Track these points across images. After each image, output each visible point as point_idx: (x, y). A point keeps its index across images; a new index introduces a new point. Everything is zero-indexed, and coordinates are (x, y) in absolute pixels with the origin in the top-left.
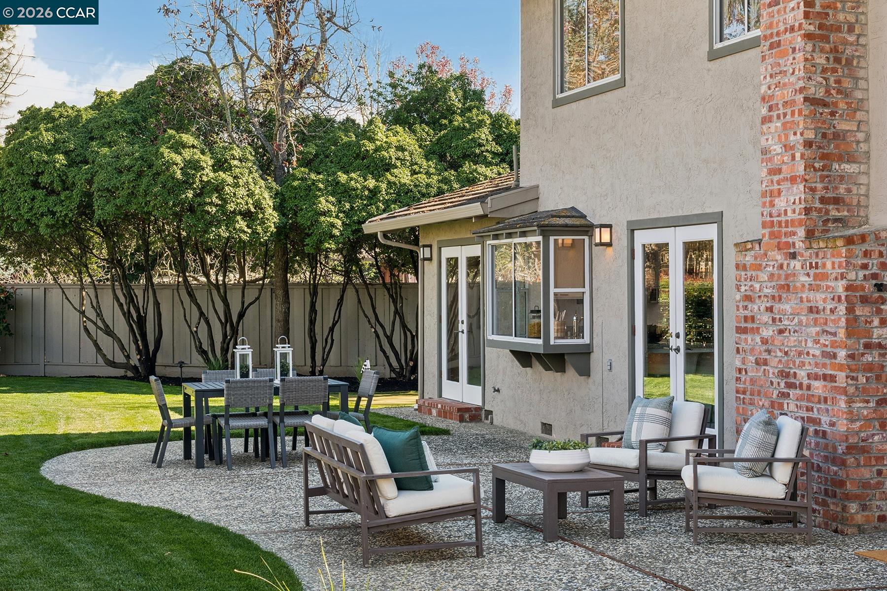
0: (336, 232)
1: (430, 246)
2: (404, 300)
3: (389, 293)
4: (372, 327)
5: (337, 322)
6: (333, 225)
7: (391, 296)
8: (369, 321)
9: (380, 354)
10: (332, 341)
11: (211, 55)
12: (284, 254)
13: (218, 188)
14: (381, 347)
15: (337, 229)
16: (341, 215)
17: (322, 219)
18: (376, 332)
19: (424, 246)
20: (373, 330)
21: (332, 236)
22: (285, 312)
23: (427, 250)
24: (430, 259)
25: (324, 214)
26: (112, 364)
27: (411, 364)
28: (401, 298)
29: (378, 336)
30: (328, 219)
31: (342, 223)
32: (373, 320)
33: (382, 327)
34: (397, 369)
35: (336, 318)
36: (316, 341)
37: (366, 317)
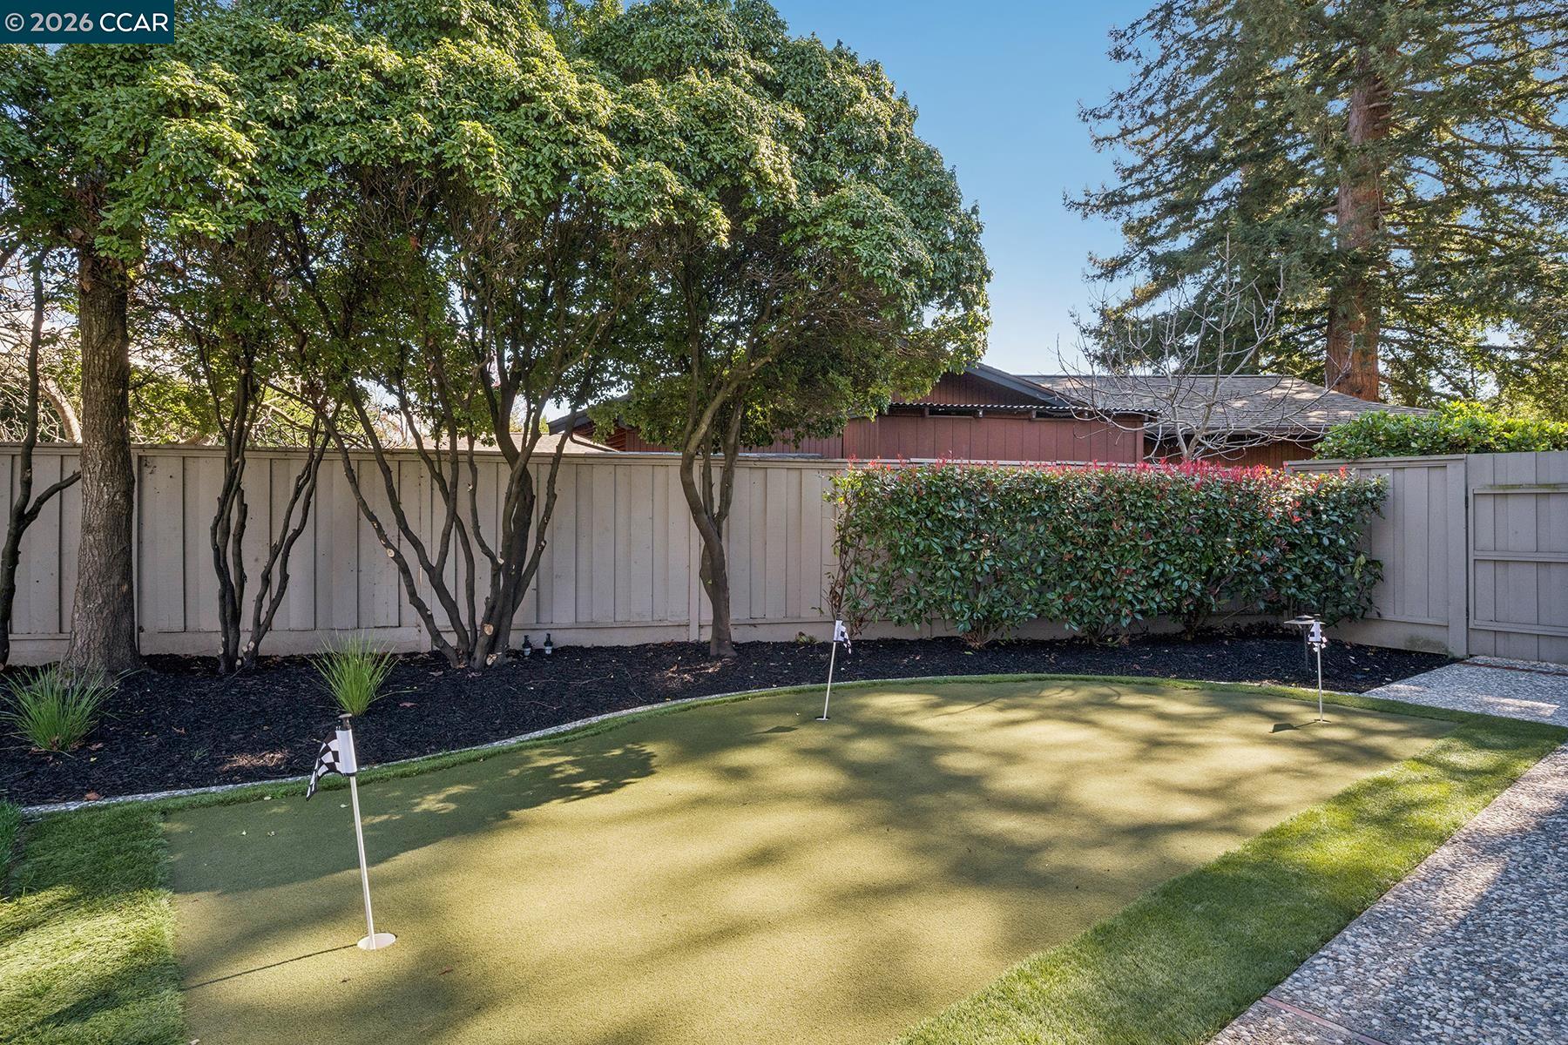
4: (388, 545)
5: (297, 533)
6: (216, 151)
8: (380, 530)
9: (412, 608)
10: (285, 578)
14: (413, 594)
16: (259, 129)
18: (398, 557)
20: (391, 553)
25: (184, 107)
27: (489, 630)
29: (404, 570)
32: (392, 531)
33: (416, 544)
34: (452, 639)
35: (295, 523)
36: (242, 578)
37: (372, 518)
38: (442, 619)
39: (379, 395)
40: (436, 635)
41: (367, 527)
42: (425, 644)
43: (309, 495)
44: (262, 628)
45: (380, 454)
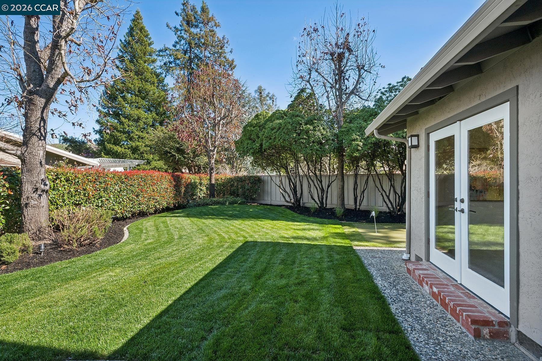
0: (360, 148)
1: (418, 136)
2: (395, 180)
3: (388, 178)
4: (380, 192)
5: (365, 189)
6: (358, 145)
7: (389, 179)
8: (378, 189)
9: (384, 203)
10: (364, 196)
11: (310, 82)
12: (342, 162)
13: (307, 132)
14: (384, 200)
15: (360, 146)
16: (362, 140)
17: (353, 142)
18: (382, 194)
19: (412, 136)
21: (358, 150)
22: (342, 185)
23: (415, 140)
24: (417, 147)
25: (354, 140)
26: (287, 202)
27: (398, 208)
28: (394, 179)
29: (383, 196)
30: (356, 142)
31: (363, 144)
32: (380, 189)
33: (385, 192)
34: (392, 209)
35: (365, 188)
36: (357, 196)
37: (377, 187)
38: (390, 206)
39: (379, 164)
40: (389, 208)
41: (377, 189)
42: (388, 210)
43: (367, 183)
44: (360, 205)
45: (378, 175)
